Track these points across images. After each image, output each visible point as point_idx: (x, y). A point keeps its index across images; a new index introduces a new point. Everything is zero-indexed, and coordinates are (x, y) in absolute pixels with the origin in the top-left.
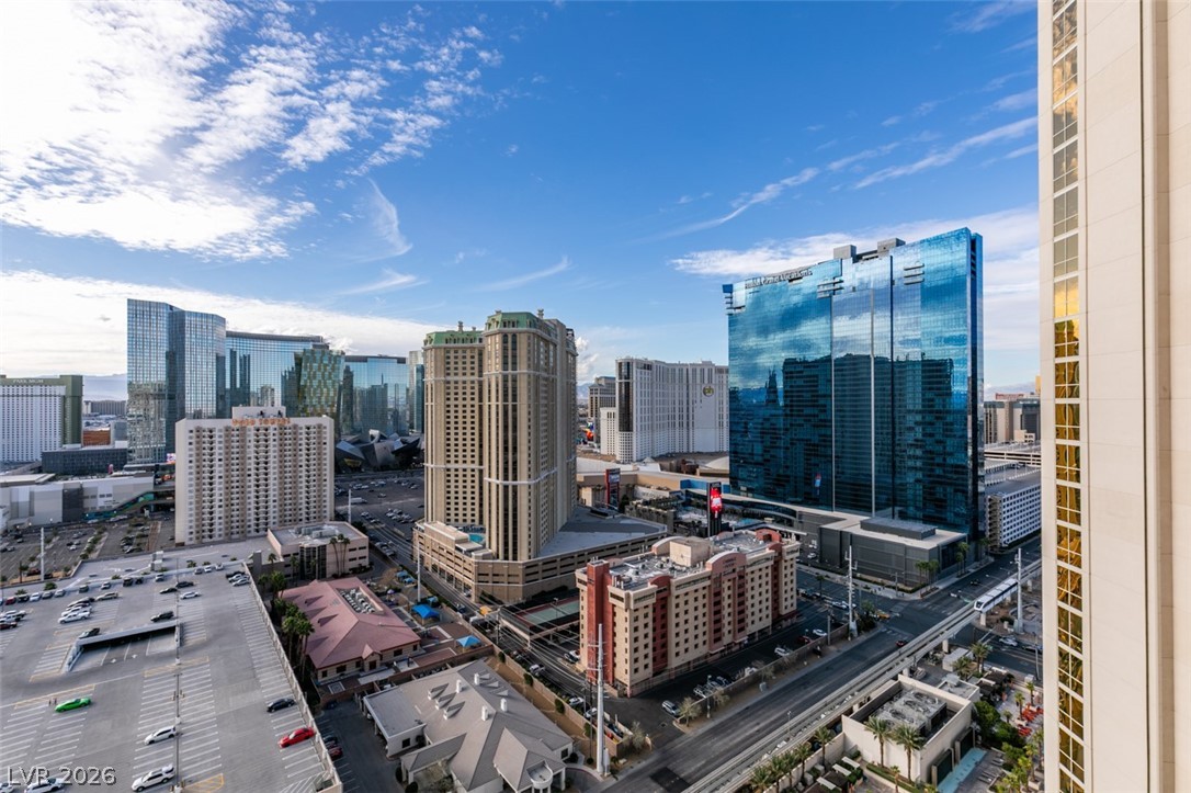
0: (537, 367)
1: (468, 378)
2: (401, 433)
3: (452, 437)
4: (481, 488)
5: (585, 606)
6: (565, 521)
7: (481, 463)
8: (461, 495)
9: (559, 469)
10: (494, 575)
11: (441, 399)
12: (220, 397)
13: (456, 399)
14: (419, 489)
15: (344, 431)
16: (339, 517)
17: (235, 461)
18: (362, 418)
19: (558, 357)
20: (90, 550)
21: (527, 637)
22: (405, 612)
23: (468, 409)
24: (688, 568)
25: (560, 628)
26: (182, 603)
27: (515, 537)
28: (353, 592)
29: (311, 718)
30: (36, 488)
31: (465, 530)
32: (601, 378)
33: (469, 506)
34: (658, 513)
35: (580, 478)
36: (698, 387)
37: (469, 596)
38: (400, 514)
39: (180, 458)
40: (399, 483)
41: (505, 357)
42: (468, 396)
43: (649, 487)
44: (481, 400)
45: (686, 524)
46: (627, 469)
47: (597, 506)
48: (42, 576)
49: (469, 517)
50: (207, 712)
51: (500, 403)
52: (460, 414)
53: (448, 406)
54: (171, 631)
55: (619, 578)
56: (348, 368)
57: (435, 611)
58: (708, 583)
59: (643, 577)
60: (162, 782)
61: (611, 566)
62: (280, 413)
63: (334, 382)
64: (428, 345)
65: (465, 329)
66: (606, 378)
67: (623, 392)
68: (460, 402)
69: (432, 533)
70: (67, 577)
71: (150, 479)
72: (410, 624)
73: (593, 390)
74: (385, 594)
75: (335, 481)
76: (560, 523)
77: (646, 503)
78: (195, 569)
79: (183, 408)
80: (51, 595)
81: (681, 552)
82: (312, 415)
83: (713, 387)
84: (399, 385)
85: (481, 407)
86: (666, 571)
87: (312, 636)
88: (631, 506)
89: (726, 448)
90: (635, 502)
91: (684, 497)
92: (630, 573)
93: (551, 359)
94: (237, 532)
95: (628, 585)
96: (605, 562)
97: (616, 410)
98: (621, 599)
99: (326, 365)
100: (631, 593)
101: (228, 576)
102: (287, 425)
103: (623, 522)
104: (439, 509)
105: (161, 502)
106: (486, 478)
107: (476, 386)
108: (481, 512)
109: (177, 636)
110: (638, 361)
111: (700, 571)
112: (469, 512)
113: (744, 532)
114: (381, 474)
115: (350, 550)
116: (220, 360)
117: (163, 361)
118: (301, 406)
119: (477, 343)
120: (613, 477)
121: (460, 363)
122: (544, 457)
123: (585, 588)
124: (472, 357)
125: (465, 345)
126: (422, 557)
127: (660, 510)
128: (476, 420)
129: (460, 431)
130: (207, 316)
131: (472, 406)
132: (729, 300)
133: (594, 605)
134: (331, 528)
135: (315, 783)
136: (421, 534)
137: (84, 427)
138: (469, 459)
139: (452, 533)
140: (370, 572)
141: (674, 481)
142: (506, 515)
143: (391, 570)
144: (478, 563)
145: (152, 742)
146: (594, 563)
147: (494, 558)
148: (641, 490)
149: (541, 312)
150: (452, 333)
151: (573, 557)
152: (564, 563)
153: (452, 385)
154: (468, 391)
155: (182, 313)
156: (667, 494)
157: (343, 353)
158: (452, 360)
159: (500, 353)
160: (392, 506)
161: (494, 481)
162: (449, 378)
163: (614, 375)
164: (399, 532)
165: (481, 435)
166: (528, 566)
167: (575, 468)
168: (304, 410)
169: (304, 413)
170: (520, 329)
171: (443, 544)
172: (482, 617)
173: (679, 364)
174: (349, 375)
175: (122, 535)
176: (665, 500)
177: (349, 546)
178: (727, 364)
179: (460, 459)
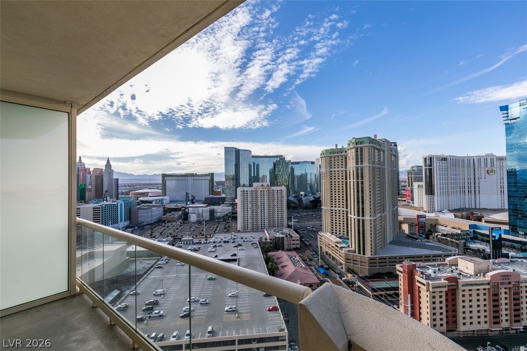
0: (374, 163)
1: (340, 169)
2: (313, 194)
3: (333, 195)
4: (347, 219)
5: (402, 283)
6: (392, 239)
7: (347, 208)
8: (338, 222)
9: (388, 213)
10: (353, 260)
11: (328, 179)
12: (250, 179)
13: (335, 179)
14: (320, 218)
15: (291, 192)
16: (289, 227)
17: (254, 203)
18: (298, 187)
19: (386, 157)
20: (216, 230)
21: (371, 293)
22: (314, 269)
23: (341, 183)
24: (471, 275)
25: (388, 292)
26: (239, 251)
27: (364, 244)
28: (294, 257)
29: (278, 303)
30: (203, 208)
31: (340, 238)
32: (414, 167)
33: (342, 227)
34: (451, 241)
35: (401, 218)
36: (483, 170)
37: (342, 268)
38: (313, 228)
39: (238, 201)
40: (312, 214)
41: (357, 159)
42: (340, 177)
43: (446, 226)
44: (346, 179)
45: (473, 250)
46: (431, 215)
47: (412, 234)
48: (204, 236)
49: (342, 232)
50: (245, 291)
51: (355, 180)
52: (337, 186)
53: (331, 182)
54: (235, 260)
55: (422, 273)
56: (292, 167)
57: (326, 272)
58: (487, 287)
59: (439, 275)
60: (232, 311)
61: (418, 265)
62: (268, 185)
63: (287, 173)
64: (322, 156)
65: (338, 147)
66: (417, 166)
67: (428, 173)
68: (337, 180)
69: (325, 237)
70: (210, 238)
71: (231, 208)
72: (316, 275)
73: (409, 173)
74: (306, 260)
75: (288, 212)
76: (388, 240)
77: (444, 235)
78: (242, 240)
79: (240, 183)
80: (206, 243)
81: (467, 266)
82: (279, 186)
83: (494, 169)
84: (312, 173)
85: (346, 182)
86: (455, 274)
87: (278, 272)
88: (433, 236)
89: (506, 207)
90: (436, 234)
91: (472, 234)
92: (430, 271)
93: (382, 159)
94: (255, 229)
95: (428, 277)
96: (413, 263)
97: (423, 183)
98: (424, 285)
99: (284, 166)
100: (430, 282)
101: (252, 244)
102: (271, 190)
103: (427, 244)
104: (328, 227)
105: (233, 215)
106: (349, 215)
107: (344, 172)
108: (347, 230)
109: (237, 262)
110: (437, 157)
111: (481, 279)
112: (342, 230)
113: (519, 260)
114: (305, 210)
115: (293, 240)
116: (250, 166)
117: (234, 167)
118: (276, 182)
119: (344, 153)
120: (421, 219)
121: (336, 163)
122: (379, 207)
123: (402, 275)
124: (342, 160)
125: (338, 154)
126: (321, 247)
127: (454, 240)
128: (344, 188)
129: (337, 193)
130: (246, 150)
131: (342, 182)
132: (506, 115)
133: (407, 284)
134: (286, 230)
135: (279, 328)
136: (321, 238)
137: (214, 190)
138: (341, 206)
139: (334, 239)
140: (300, 251)
141: (465, 225)
142: (359, 233)
143: (308, 251)
144: (346, 254)
145: (230, 296)
146: (407, 263)
147: (353, 253)
148: (440, 227)
149: (375, 136)
150: (333, 150)
151: (396, 258)
152: (390, 260)
153: (333, 173)
154: (340, 175)
155: (239, 150)
156: (459, 232)
157: (290, 161)
158: (333, 162)
159: (354, 157)
160: (310, 224)
161: (353, 216)
162: (331, 170)
163: (422, 165)
164: (312, 235)
165: (347, 195)
166: (371, 259)
167: (397, 213)
168: (277, 184)
169: (277, 185)
170: (364, 145)
171: (330, 243)
172: (348, 279)
173: (468, 157)
174: (292, 170)
175: (223, 226)
176: (457, 235)
177: (293, 239)
178: (506, 155)
179: (337, 206)
